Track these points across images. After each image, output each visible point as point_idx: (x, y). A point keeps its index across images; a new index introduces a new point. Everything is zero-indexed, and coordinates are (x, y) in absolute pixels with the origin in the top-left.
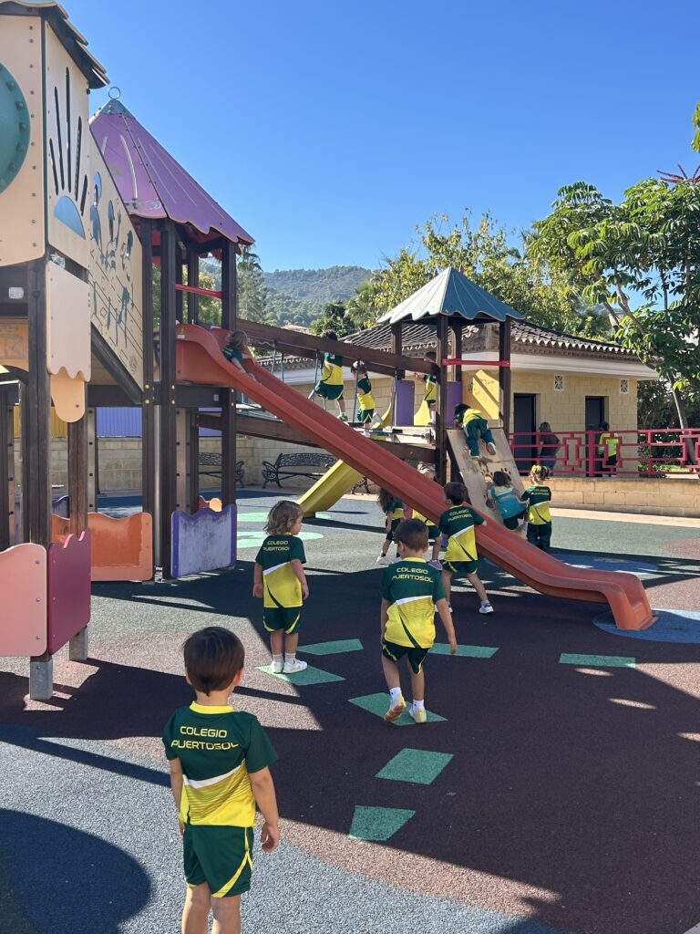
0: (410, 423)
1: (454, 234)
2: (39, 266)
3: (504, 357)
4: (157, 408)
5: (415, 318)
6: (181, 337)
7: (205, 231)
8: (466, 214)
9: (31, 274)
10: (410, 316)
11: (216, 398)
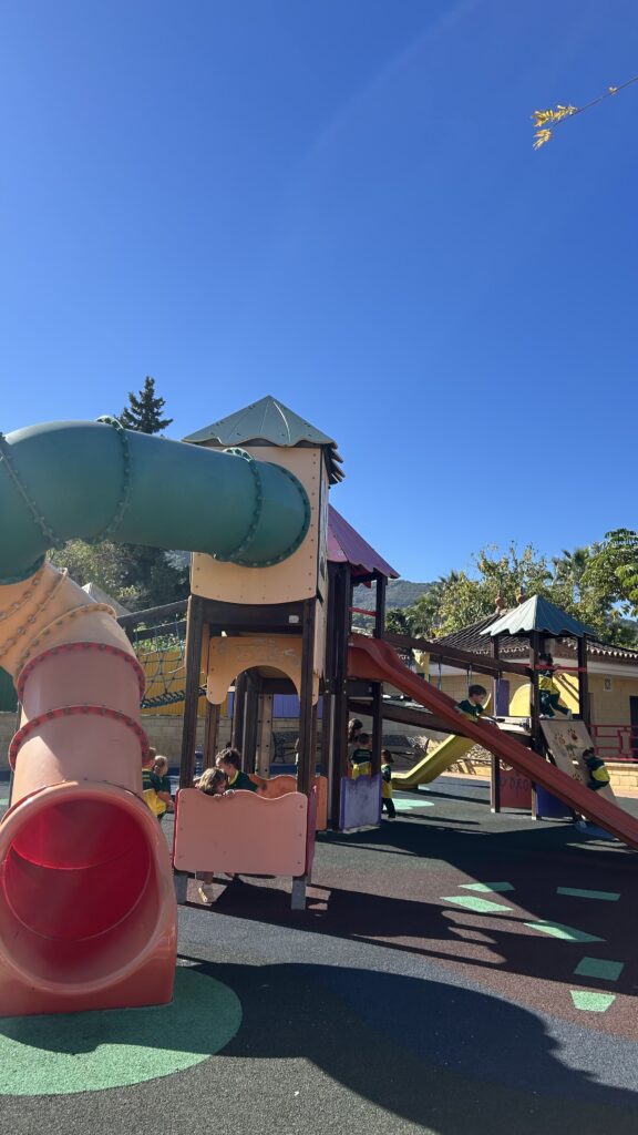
0: (507, 715)
1: (503, 560)
2: (311, 602)
3: (582, 664)
4: (333, 697)
5: (512, 632)
6: (351, 644)
7: (371, 571)
8: (513, 546)
9: (306, 608)
10: (507, 631)
11: (370, 690)
